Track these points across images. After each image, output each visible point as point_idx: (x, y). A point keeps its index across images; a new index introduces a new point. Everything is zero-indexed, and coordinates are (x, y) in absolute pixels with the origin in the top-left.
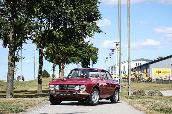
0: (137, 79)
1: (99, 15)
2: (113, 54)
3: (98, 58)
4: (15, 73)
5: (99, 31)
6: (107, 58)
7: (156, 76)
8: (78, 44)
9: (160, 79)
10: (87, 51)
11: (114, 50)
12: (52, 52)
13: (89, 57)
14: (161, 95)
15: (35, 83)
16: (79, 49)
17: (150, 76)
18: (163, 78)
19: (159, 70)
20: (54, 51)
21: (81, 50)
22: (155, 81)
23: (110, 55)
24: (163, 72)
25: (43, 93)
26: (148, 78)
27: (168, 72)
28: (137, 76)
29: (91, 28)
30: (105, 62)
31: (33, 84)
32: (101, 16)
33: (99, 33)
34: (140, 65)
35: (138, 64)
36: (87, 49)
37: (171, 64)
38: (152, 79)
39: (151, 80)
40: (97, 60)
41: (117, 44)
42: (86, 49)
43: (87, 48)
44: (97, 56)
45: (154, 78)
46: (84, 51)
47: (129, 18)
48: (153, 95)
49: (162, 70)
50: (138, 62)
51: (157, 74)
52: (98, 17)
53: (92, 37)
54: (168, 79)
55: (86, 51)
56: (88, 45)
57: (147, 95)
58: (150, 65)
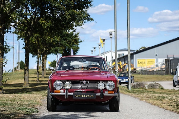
0: (122, 70)
1: (90, 2)
2: (104, 44)
3: (79, 48)
4: (4, 66)
5: (89, 19)
6: (95, 49)
7: (141, 67)
8: (63, 34)
9: (145, 69)
10: (73, 41)
11: (105, 39)
12: (37, 42)
13: (70, 48)
14: (162, 88)
15: (16, 76)
16: (64, 39)
17: (134, 67)
18: (147, 69)
19: (143, 60)
20: (38, 41)
21: (66, 39)
22: (140, 72)
23: (99, 45)
24: (148, 62)
25: (30, 86)
26: (132, 69)
27: (152, 62)
28: (122, 67)
29: (81, 15)
30: (92, 53)
31: (14, 76)
32: (92, 3)
33: (89, 22)
34: (122, 56)
35: (121, 54)
36: (73, 39)
37: (155, 55)
38: (137, 69)
39: (136, 71)
40: (78, 50)
41: (111, 33)
42: (71, 39)
43: (73, 37)
44: (78, 46)
45: (138, 69)
46: (69, 41)
47: (128, 4)
48: (154, 88)
49: (146, 60)
50: (120, 53)
51: (141, 65)
52: (89, 5)
53: (81, 26)
54: (153, 70)
55: (71, 41)
56: (74, 35)
57: (147, 88)
58: (134, 55)
